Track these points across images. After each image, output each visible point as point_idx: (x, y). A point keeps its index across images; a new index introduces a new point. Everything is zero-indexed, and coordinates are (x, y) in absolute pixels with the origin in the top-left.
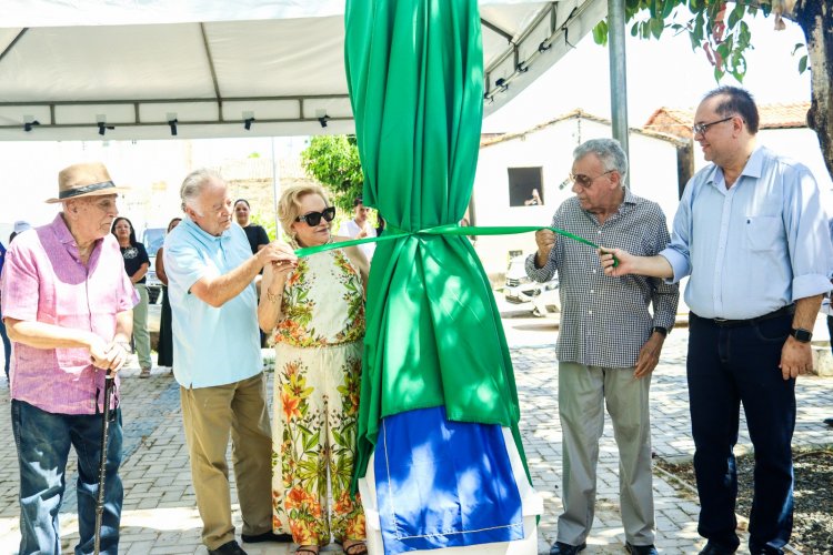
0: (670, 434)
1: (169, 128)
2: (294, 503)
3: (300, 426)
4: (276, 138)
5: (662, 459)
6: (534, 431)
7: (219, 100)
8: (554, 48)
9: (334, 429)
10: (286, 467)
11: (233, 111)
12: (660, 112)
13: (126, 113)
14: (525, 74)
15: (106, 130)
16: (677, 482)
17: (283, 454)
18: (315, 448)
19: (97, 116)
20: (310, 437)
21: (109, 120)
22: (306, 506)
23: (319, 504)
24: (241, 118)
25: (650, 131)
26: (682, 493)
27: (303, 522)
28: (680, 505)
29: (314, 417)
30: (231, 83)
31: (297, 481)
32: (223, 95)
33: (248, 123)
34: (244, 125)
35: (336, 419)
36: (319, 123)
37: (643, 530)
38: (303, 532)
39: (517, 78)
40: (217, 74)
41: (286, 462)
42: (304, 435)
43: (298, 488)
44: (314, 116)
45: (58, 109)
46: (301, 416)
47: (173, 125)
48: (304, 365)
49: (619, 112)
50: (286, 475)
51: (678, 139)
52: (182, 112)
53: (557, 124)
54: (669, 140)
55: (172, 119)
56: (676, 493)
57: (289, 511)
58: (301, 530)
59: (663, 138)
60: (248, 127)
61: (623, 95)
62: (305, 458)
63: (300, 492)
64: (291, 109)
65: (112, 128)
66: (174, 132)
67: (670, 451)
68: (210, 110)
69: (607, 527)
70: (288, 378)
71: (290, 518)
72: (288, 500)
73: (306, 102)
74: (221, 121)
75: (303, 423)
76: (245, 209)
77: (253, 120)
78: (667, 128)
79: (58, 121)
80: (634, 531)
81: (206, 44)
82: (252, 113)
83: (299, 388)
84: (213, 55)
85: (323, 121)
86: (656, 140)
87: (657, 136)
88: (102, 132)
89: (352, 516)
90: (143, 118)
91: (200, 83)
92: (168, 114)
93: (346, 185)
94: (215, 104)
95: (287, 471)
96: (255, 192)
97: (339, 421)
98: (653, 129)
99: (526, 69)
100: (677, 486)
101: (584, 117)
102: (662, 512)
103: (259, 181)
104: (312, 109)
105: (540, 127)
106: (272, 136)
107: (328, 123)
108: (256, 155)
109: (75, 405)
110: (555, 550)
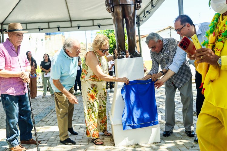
1: (57, 29)
4: (86, 31)
6: (159, 107)
7: (71, 21)
9: (103, 100)
11: (74, 24)
13: (46, 25)
14: (154, 8)
19: (38, 26)
21: (41, 27)
24: (77, 26)
30: (73, 17)
32: (72, 20)
34: (78, 28)
36: (98, 27)
37: (190, 126)
39: (152, 9)
40: (70, 14)
44: (97, 25)
45: (28, 25)
49: (181, 11)
52: (61, 25)
53: (164, 31)
55: (58, 27)
60: (79, 28)
61: (182, 6)
64: (90, 23)
65: (42, 29)
66: (59, 30)
68: (68, 24)
69: (180, 128)
73: (94, 21)
74: (71, 27)
77: (80, 26)
79: (28, 28)
80: (187, 128)
81: (67, 5)
82: (80, 24)
83: (96, 90)
84: (69, 8)
85: (99, 26)
88: (40, 31)
90: (50, 27)
91: (65, 16)
92: (57, 25)
97: (104, 98)
101: (172, 28)
103: (83, 49)
104: (96, 23)
105: (159, 31)
106: (85, 30)
107: (101, 26)
108: (82, 43)
109: (20, 92)
110: (165, 133)
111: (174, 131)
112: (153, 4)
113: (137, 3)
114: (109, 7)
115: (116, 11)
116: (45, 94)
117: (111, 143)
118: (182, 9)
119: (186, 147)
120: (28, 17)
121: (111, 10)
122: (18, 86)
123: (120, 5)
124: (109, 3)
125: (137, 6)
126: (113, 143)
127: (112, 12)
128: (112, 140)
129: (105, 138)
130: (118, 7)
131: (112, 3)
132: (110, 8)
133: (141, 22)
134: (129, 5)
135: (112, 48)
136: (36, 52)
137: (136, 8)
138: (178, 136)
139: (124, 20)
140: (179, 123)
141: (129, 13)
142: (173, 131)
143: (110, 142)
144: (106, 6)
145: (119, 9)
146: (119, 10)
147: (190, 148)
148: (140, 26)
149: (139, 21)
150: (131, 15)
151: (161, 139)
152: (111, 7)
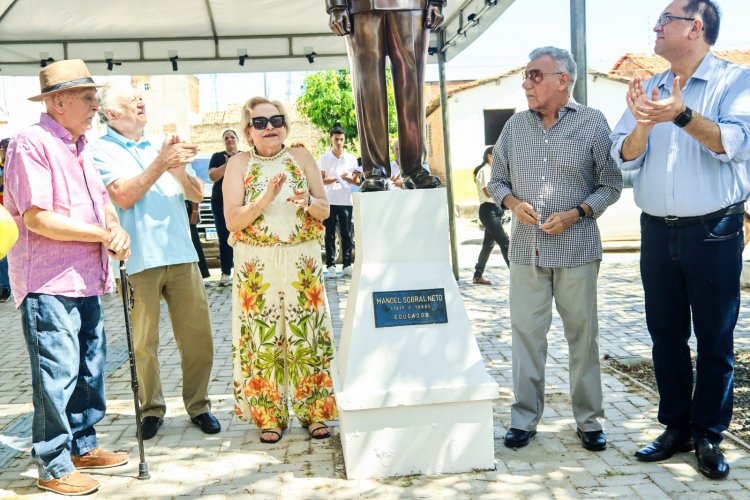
0: (624, 340)
1: (170, 64)
2: (254, 391)
3: (257, 320)
5: (615, 361)
6: (499, 337)
7: (216, 38)
9: (291, 322)
10: (245, 359)
11: (228, 48)
12: (625, 58)
13: (130, 50)
14: (494, 8)
15: (114, 66)
16: (628, 379)
17: (241, 347)
18: (271, 340)
19: (106, 53)
20: (266, 330)
21: (116, 57)
22: (265, 394)
23: (277, 391)
24: (235, 54)
25: (616, 76)
26: (632, 388)
27: (263, 408)
28: (630, 399)
29: (270, 311)
30: (226, 22)
31: (256, 371)
32: (219, 34)
33: (242, 60)
34: (238, 61)
35: (293, 313)
36: (306, 60)
37: (591, 417)
38: (263, 417)
39: (488, 12)
40: (214, 14)
41: (244, 354)
42: (261, 328)
43: (257, 377)
44: (302, 52)
45: (70, 46)
46: (258, 311)
47: (174, 60)
48: (261, 263)
50: (245, 366)
52: (182, 49)
55: (173, 56)
56: (626, 389)
57: (249, 399)
58: (261, 415)
60: (242, 63)
62: (263, 349)
63: (260, 381)
64: (281, 46)
65: (119, 64)
66: (175, 68)
67: (622, 354)
68: (207, 48)
69: (560, 416)
70: (246, 276)
71: (250, 404)
72: (248, 388)
73: (295, 40)
74: (217, 57)
75: (260, 317)
77: (246, 56)
78: (630, 73)
80: (583, 419)
82: (246, 50)
83: (256, 284)
85: (311, 57)
86: (621, 84)
87: (621, 81)
88: (110, 68)
89: (311, 401)
90: (147, 55)
91: (198, 22)
92: (170, 51)
94: (212, 42)
95: (246, 362)
97: (295, 314)
98: (619, 74)
100: (627, 383)
102: (612, 404)
104: (300, 46)
105: (513, 72)
106: (264, 71)
107: (315, 59)
110: (510, 436)
111: (540, 428)
113: (431, 8)
114: (337, 18)
115: (362, 30)
117: (334, 466)
118: (582, 27)
119: (577, 488)
120: (71, 20)
121: (345, 27)
123: (375, 12)
124: (339, 2)
125: (429, 17)
126: (340, 467)
127: (347, 33)
128: (337, 455)
129: (316, 450)
130: (367, 20)
131: (347, 4)
132: (341, 20)
133: (449, 50)
134: (405, 14)
137: (429, 23)
138: (554, 446)
140: (560, 398)
141: (404, 40)
142: (538, 430)
143: (332, 463)
144: (328, 12)
145: (370, 23)
146: (372, 28)
147: (587, 491)
148: (445, 61)
149: (443, 46)
150: (412, 47)
151: (497, 455)
152: (344, 17)
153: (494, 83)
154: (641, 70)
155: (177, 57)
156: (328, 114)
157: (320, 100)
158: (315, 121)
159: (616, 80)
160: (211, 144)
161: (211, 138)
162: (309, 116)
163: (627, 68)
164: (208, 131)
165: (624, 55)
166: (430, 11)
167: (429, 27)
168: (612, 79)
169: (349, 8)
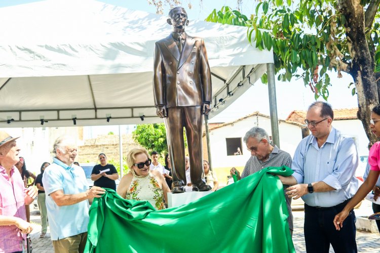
1: (72, 121)
4: (121, 126)
7: (96, 109)
8: (244, 85)
11: (101, 113)
12: (293, 113)
13: (54, 115)
14: (232, 97)
15: (44, 123)
19: (40, 116)
21: (45, 118)
24: (105, 117)
25: (289, 121)
30: (101, 101)
32: (97, 107)
33: (108, 119)
34: (106, 120)
36: (140, 119)
39: (229, 98)
40: (95, 98)
44: (138, 115)
45: (23, 113)
47: (74, 120)
49: (273, 113)
51: (302, 125)
52: (78, 114)
53: (247, 118)
54: (298, 125)
55: (74, 118)
59: (295, 124)
60: (108, 121)
61: (275, 105)
64: (128, 113)
65: (47, 121)
66: (75, 123)
68: (91, 114)
73: (135, 109)
74: (96, 118)
76: (104, 158)
77: (110, 117)
78: (297, 120)
79: (22, 119)
81: (90, 85)
82: (110, 114)
84: (93, 89)
85: (142, 118)
87: (292, 124)
88: (42, 124)
90: (61, 117)
91: (87, 101)
92: (72, 115)
93: (153, 146)
94: (94, 111)
96: (111, 150)
98: (291, 120)
99: (232, 94)
101: (259, 115)
103: (113, 145)
104: (137, 112)
105: (240, 120)
107: (144, 119)
108: (112, 133)
109: (13, 247)
112: (230, 91)
113: (205, 105)
114: (160, 110)
115: (172, 115)
116: (44, 232)
118: (275, 111)
120: (24, 101)
121: (164, 114)
122: (11, 237)
123: (178, 107)
124: (161, 103)
125: (204, 109)
127: (165, 117)
130: (174, 111)
131: (165, 103)
132: (162, 111)
134: (193, 108)
135: (162, 144)
136: (32, 148)
137: (204, 112)
139: (184, 129)
141: (192, 120)
144: (156, 107)
145: (176, 112)
146: (177, 115)
148: (208, 119)
150: (196, 123)
152: (163, 109)
153: (231, 125)
154: (301, 118)
155: (76, 118)
156: (149, 141)
157: (144, 134)
158: (142, 144)
159: (290, 123)
160: (89, 156)
161: (89, 153)
162: (139, 141)
163: (294, 118)
164: (87, 149)
165: (293, 111)
166: (204, 107)
167: (204, 114)
168: (288, 123)
169: (166, 105)
